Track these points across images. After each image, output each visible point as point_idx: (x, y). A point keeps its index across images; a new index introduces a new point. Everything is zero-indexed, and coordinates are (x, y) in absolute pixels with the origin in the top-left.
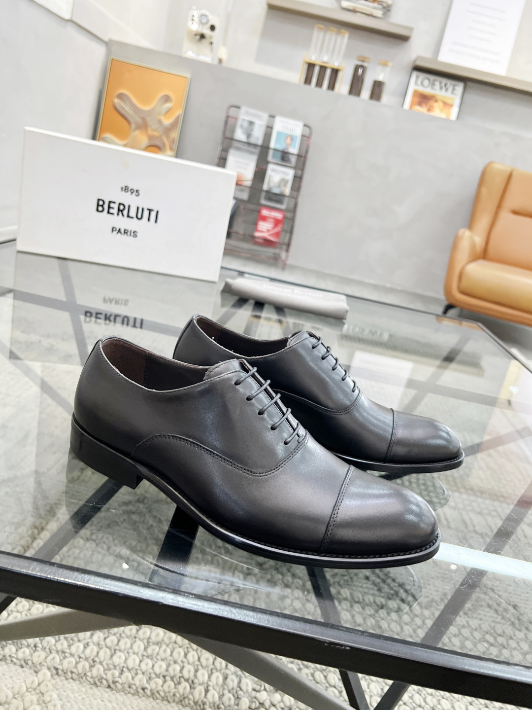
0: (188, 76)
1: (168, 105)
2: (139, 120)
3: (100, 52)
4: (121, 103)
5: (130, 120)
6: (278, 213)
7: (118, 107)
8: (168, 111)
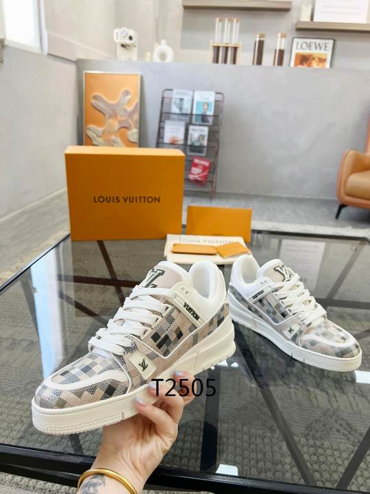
0: (139, 73)
1: (129, 97)
2: (111, 112)
4: (97, 102)
5: (105, 112)
6: (206, 161)
7: (95, 105)
8: (129, 102)
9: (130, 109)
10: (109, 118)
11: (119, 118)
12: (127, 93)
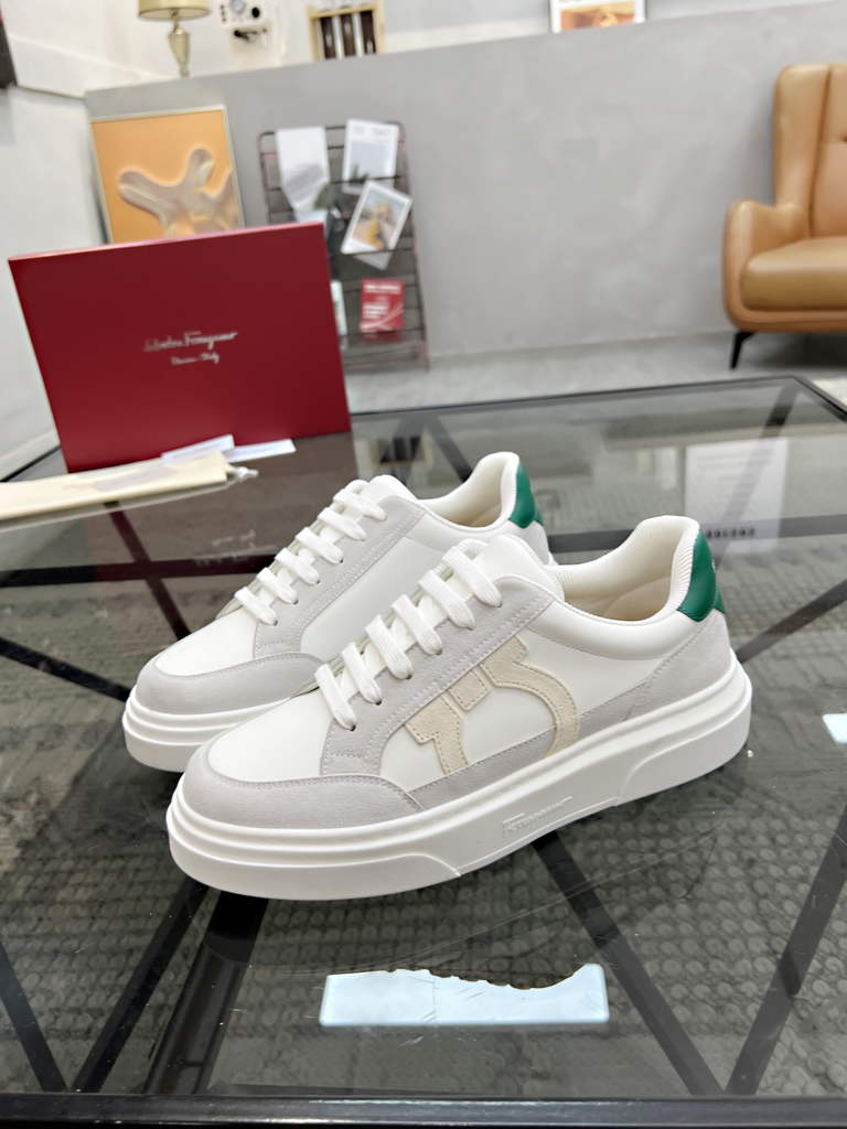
0: (221, 107)
1: (207, 165)
2: (169, 206)
3: (77, 117)
4: (132, 188)
5: (156, 210)
6: (393, 284)
7: (129, 196)
8: (209, 178)
9: (215, 193)
10: (169, 223)
11: (194, 218)
12: (201, 156)
